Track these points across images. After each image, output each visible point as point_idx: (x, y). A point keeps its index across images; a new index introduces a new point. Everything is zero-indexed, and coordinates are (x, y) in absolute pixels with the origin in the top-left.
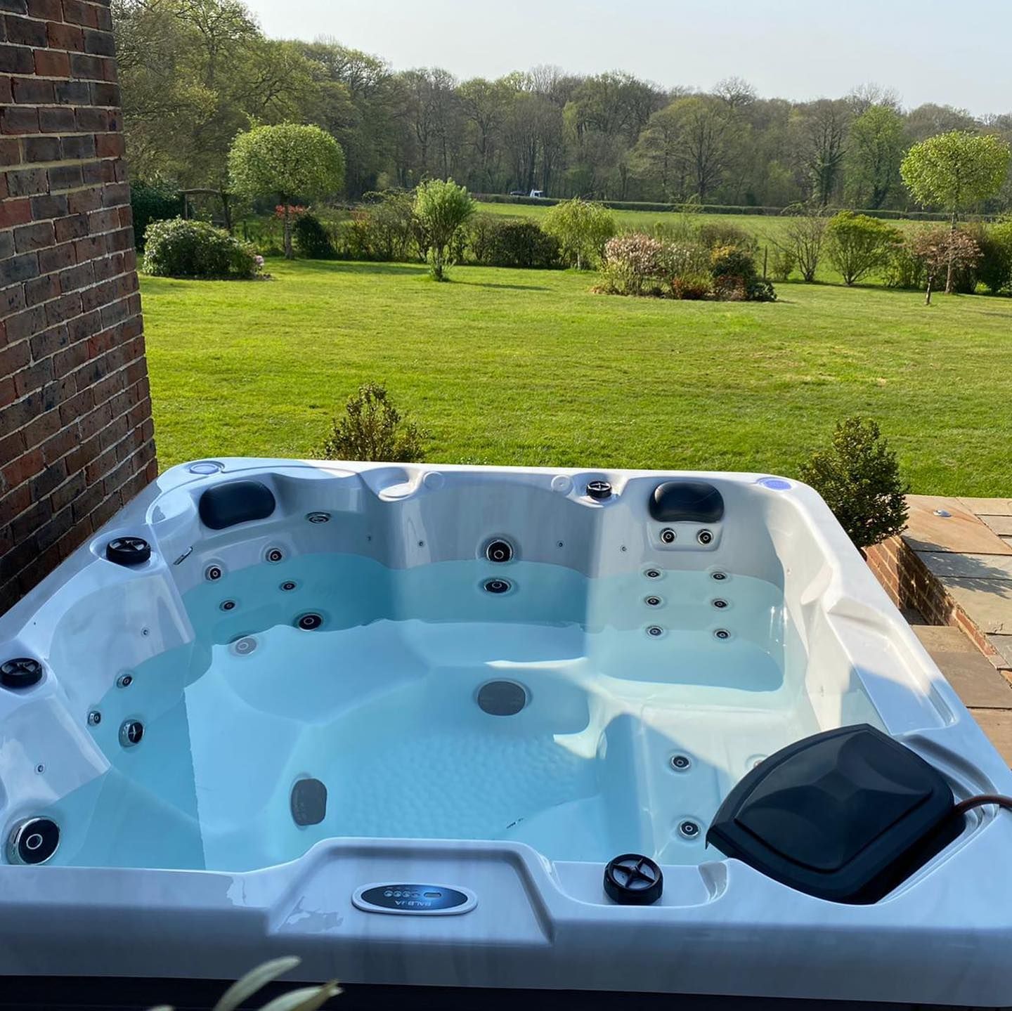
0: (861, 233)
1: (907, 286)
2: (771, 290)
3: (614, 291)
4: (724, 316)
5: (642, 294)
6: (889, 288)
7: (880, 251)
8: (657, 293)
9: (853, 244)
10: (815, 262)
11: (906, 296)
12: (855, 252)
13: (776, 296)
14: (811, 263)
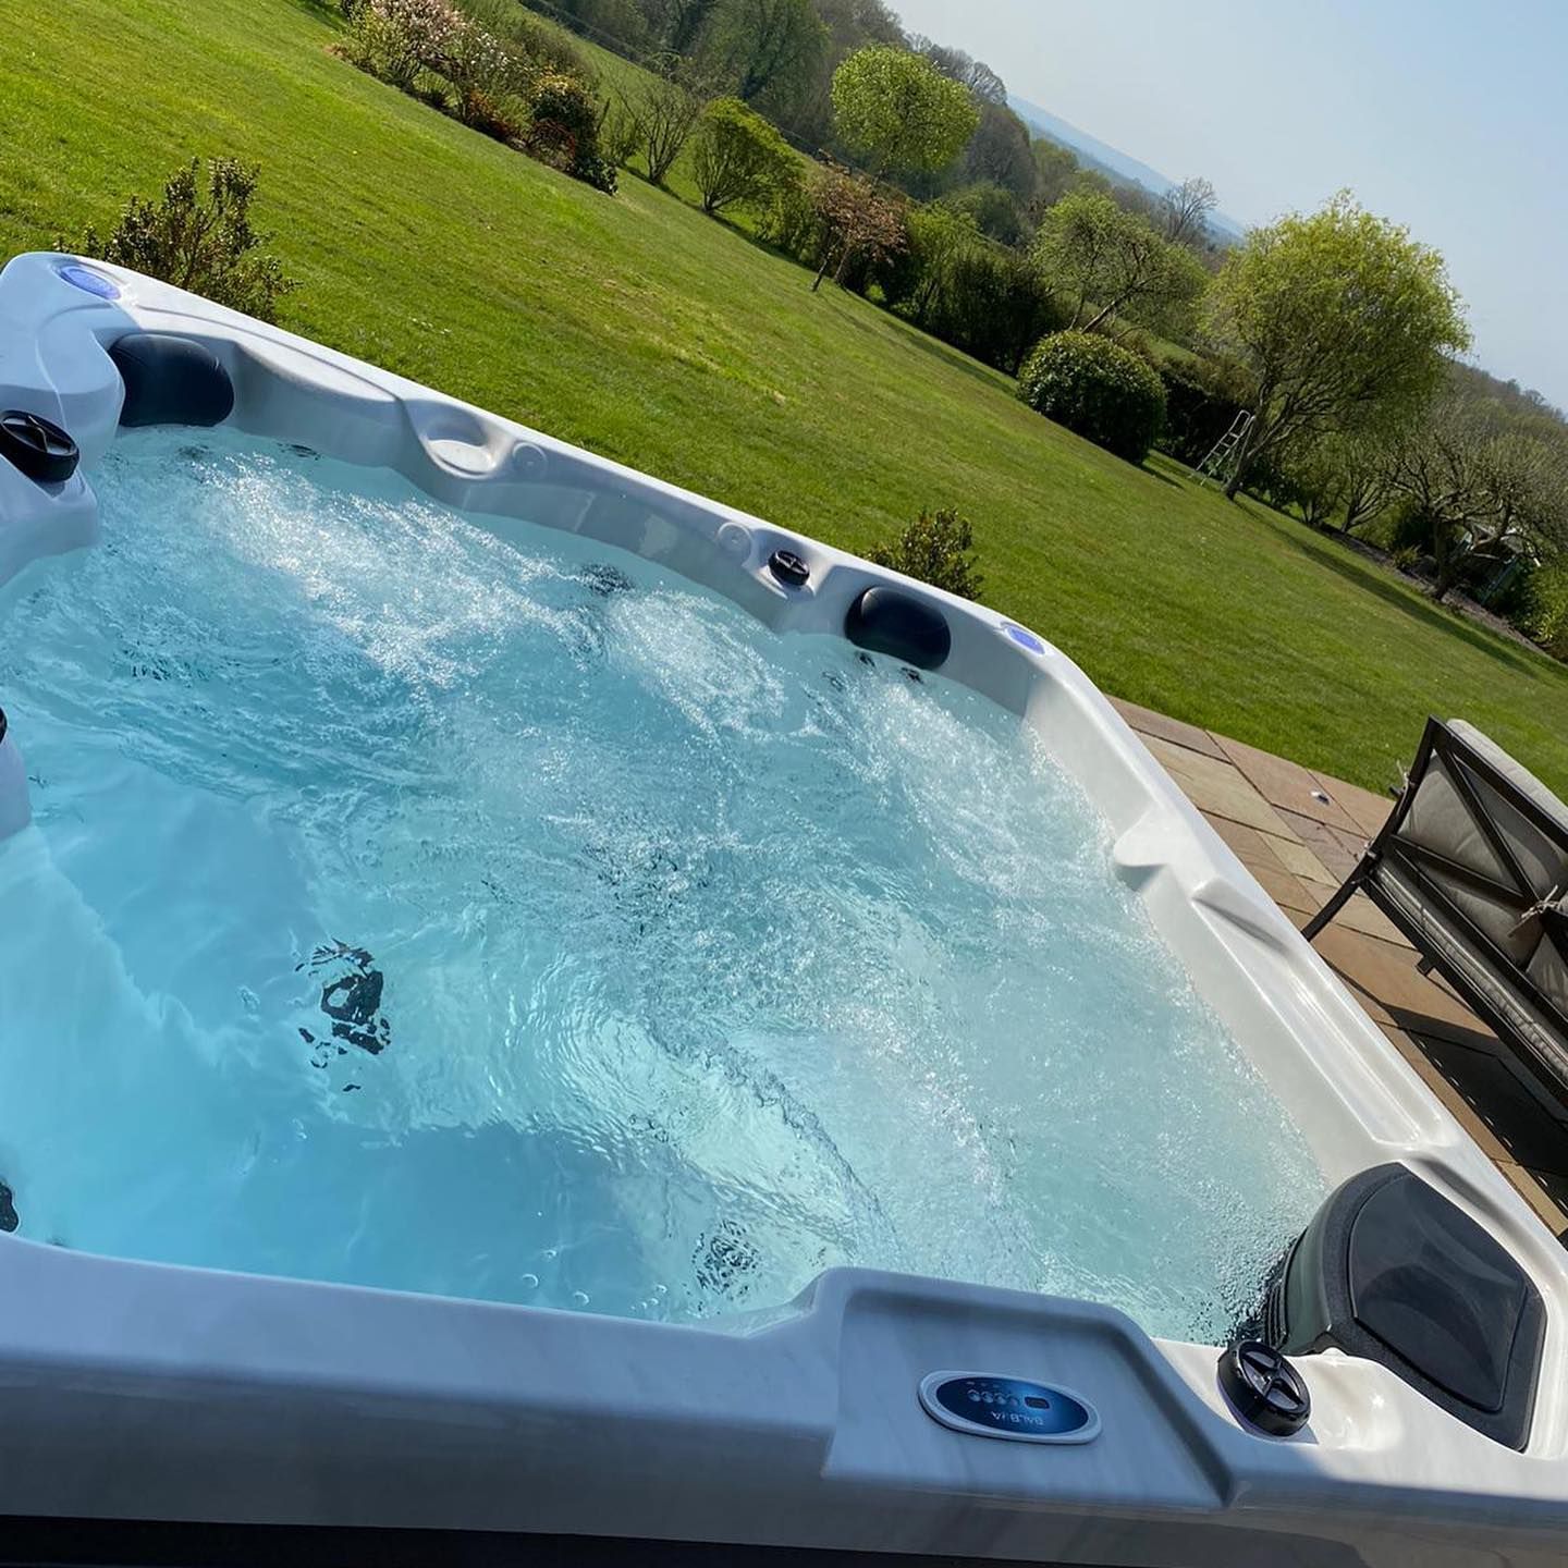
0: (748, 142)
1: (782, 248)
2: (612, 175)
3: (365, 65)
4: (547, 191)
5: (412, 92)
6: (761, 242)
7: (765, 180)
8: (436, 101)
9: (733, 154)
10: (672, 156)
11: (781, 263)
12: (731, 167)
13: (616, 188)
14: (665, 156)
